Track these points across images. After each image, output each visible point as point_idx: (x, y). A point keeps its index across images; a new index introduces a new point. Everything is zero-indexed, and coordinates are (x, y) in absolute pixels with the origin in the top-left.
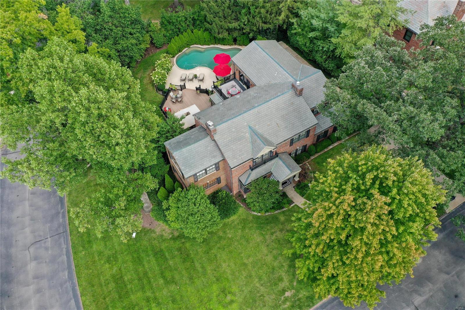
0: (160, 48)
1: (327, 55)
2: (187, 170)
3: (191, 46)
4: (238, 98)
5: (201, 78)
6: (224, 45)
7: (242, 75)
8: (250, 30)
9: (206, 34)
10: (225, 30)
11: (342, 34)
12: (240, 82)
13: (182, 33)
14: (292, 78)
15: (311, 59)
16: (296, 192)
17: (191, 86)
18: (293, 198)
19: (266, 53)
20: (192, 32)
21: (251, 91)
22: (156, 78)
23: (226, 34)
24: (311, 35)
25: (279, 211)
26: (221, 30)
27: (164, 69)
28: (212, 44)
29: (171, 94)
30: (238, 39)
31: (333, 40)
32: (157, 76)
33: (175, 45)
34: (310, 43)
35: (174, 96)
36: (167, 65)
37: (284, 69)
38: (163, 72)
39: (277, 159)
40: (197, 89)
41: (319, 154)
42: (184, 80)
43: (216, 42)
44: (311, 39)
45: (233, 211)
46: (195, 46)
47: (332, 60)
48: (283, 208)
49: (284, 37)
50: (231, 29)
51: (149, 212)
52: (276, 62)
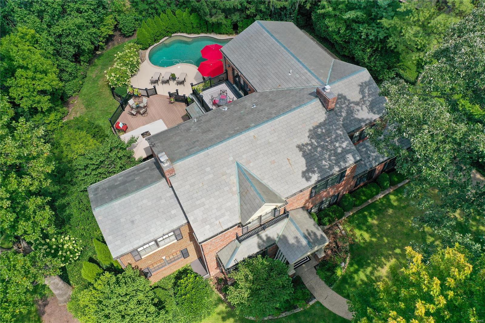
0: (130, 36)
1: (372, 48)
2: (118, 242)
3: (173, 35)
4: (225, 111)
5: (181, 79)
6: (220, 34)
7: (238, 76)
8: (257, 10)
9: (193, 18)
10: (220, 11)
11: (403, 7)
12: (234, 85)
13: (159, 15)
14: (317, 81)
15: (346, 54)
16: (318, 277)
17: (163, 90)
18: (313, 288)
19: (276, 40)
20: (175, 14)
21: (248, 101)
22: (111, 78)
23: (220, 17)
24: (350, 15)
25: (288, 313)
26: (214, 11)
27: (127, 65)
28: (202, 32)
29: (131, 102)
30: (239, 25)
31: (385, 22)
32: (113, 74)
33: (148, 31)
34: (347, 29)
35: (134, 106)
36: (131, 59)
37: (303, 65)
38: (124, 68)
39: (286, 220)
40: (171, 95)
41: (360, 208)
42: (156, 82)
43: (209, 28)
44: (348, 22)
45: (207, 308)
46: (179, 34)
47: (381, 55)
48: (295, 307)
49: (306, 23)
50: (229, 9)
51: (65, 302)
52: (292, 54)
